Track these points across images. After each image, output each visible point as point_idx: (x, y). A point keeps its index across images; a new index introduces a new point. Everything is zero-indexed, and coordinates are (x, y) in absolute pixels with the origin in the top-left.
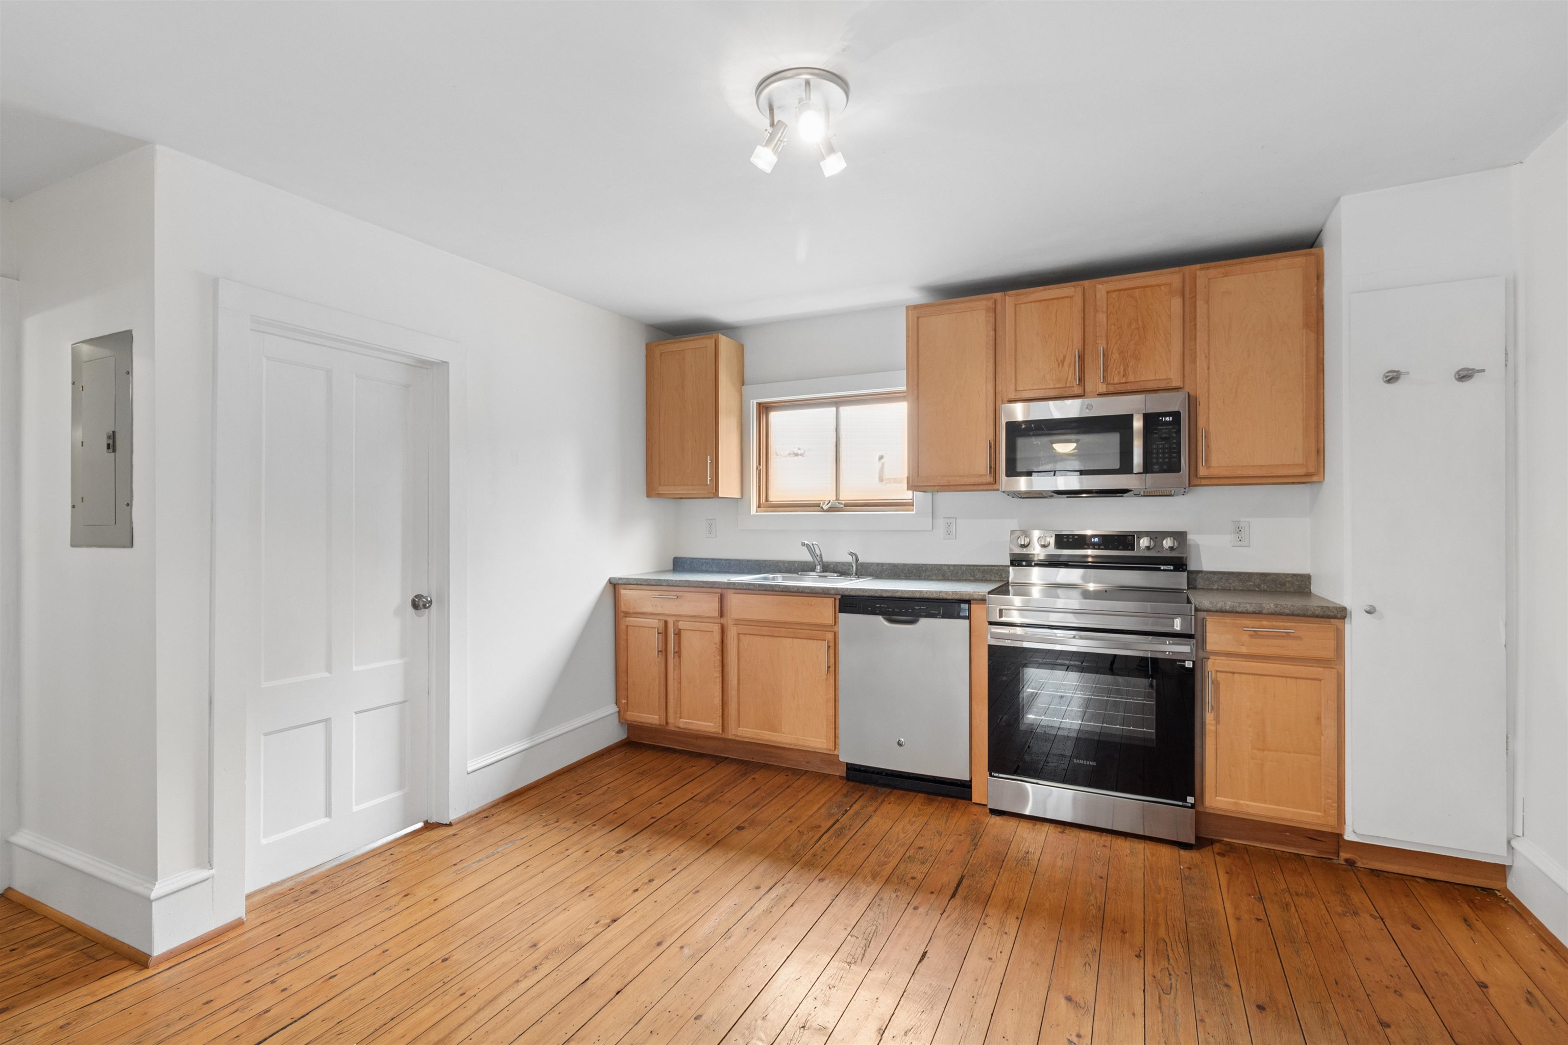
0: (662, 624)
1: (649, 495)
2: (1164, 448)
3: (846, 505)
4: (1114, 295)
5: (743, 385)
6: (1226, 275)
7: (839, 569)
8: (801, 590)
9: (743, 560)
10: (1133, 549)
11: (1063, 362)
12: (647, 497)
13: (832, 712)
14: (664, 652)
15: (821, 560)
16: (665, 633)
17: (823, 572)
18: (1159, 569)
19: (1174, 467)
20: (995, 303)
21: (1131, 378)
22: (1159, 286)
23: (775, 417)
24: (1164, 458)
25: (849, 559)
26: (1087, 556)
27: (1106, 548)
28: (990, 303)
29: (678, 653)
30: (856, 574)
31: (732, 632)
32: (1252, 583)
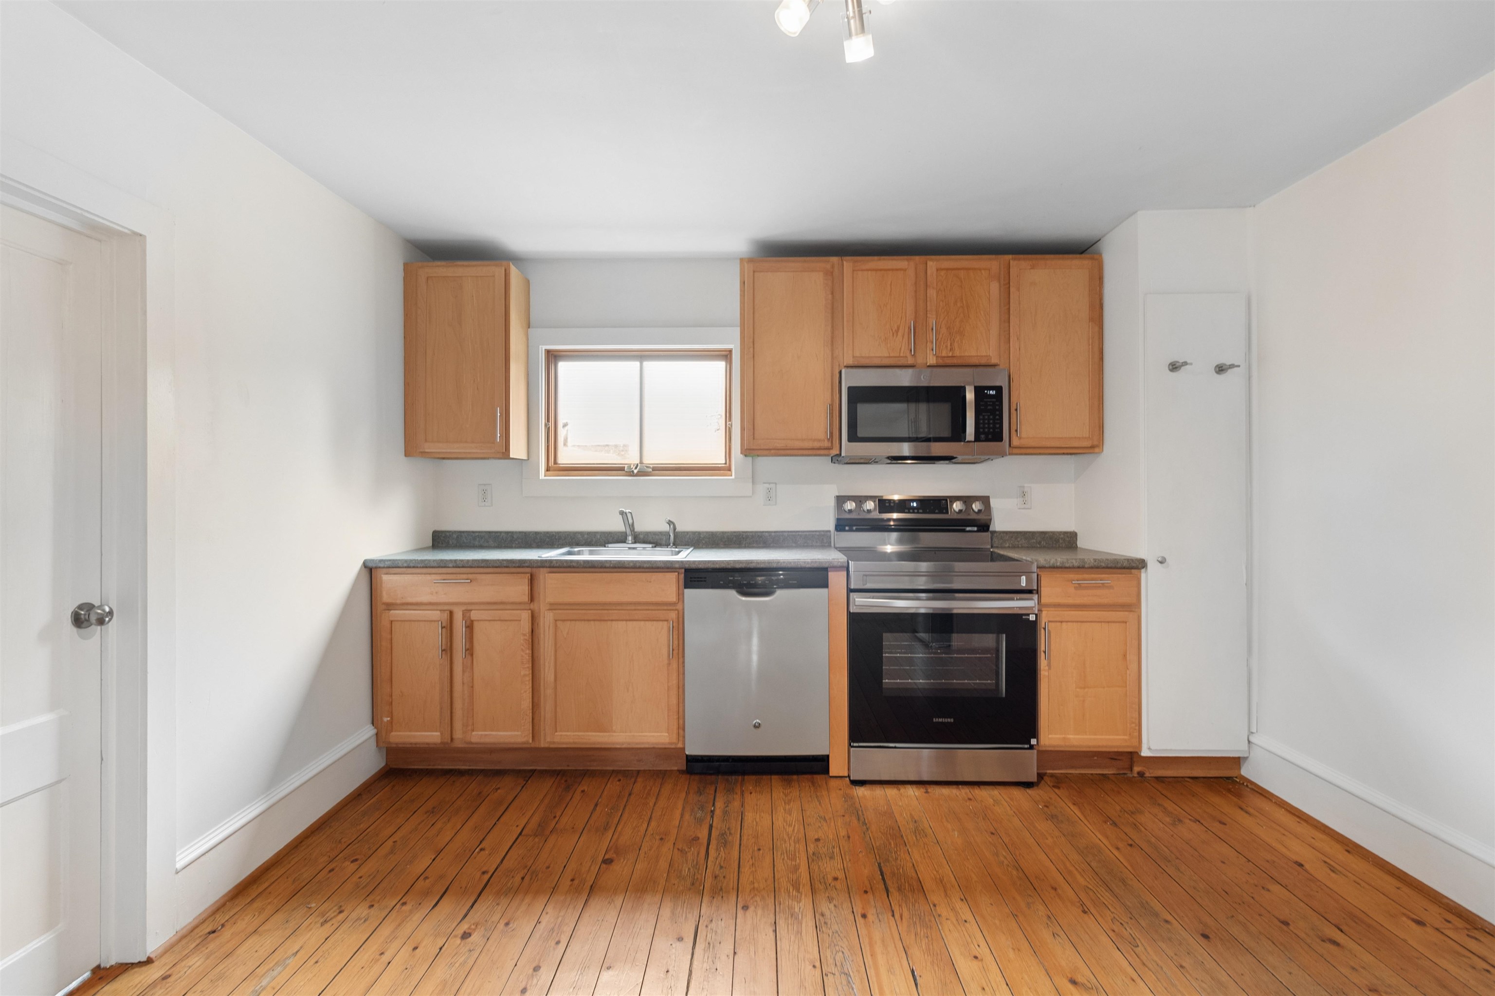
0: (446, 615)
1: (407, 454)
2: (989, 419)
3: (654, 469)
4: (943, 273)
5: (529, 327)
6: (1033, 267)
7: (650, 539)
8: (638, 565)
9: (530, 532)
10: (946, 512)
11: (897, 331)
12: (406, 455)
13: (674, 701)
14: (448, 650)
15: (634, 529)
16: (449, 627)
17: (635, 542)
18: (964, 531)
19: (998, 437)
20: (833, 267)
21: (958, 351)
22: (980, 270)
23: (563, 367)
24: (989, 428)
25: (666, 528)
26: (889, 520)
27: (924, 512)
28: (828, 266)
29: (470, 651)
30: (674, 544)
31: (547, 619)
32: (1035, 541)
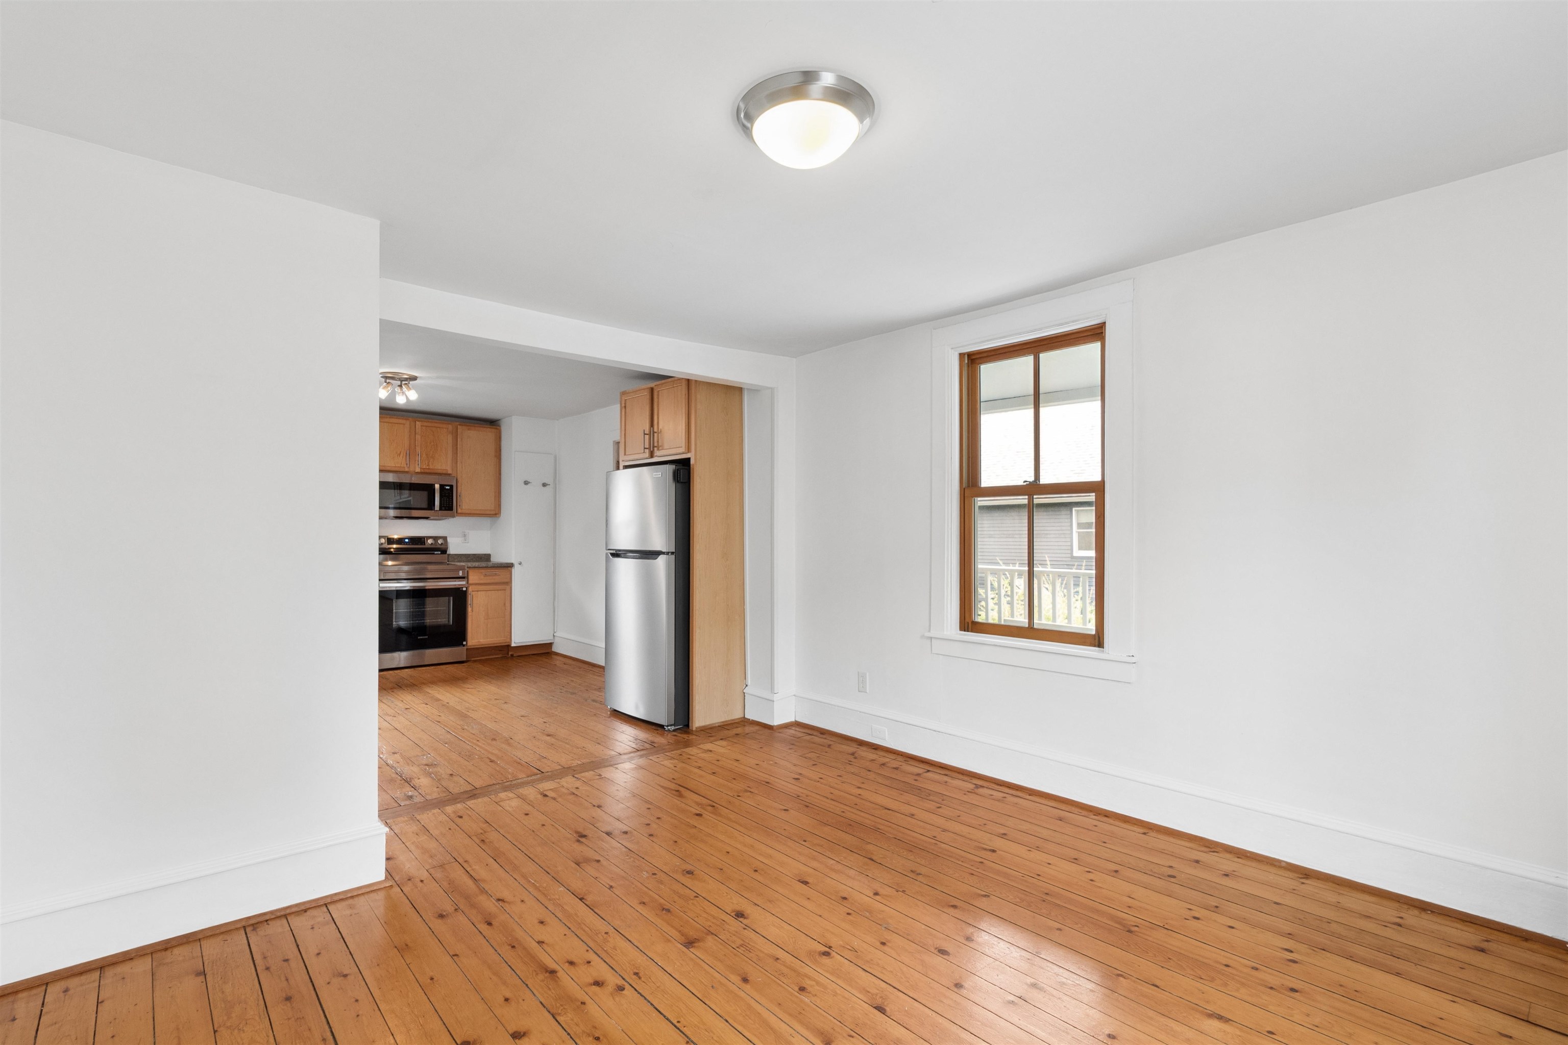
2: (446, 500)
4: (424, 428)
6: (469, 429)
10: (425, 544)
11: (400, 454)
18: (434, 554)
19: (450, 508)
21: (431, 467)
22: (445, 428)
24: (446, 505)
26: (391, 548)
27: (413, 544)
32: (469, 558)
